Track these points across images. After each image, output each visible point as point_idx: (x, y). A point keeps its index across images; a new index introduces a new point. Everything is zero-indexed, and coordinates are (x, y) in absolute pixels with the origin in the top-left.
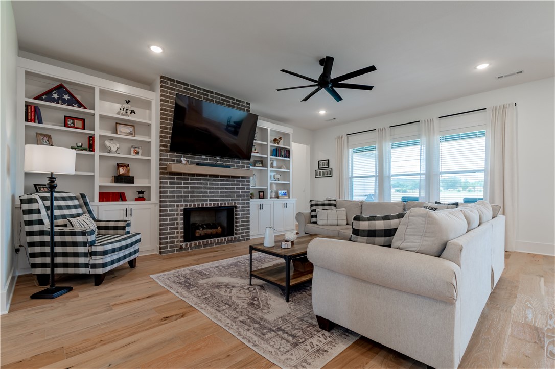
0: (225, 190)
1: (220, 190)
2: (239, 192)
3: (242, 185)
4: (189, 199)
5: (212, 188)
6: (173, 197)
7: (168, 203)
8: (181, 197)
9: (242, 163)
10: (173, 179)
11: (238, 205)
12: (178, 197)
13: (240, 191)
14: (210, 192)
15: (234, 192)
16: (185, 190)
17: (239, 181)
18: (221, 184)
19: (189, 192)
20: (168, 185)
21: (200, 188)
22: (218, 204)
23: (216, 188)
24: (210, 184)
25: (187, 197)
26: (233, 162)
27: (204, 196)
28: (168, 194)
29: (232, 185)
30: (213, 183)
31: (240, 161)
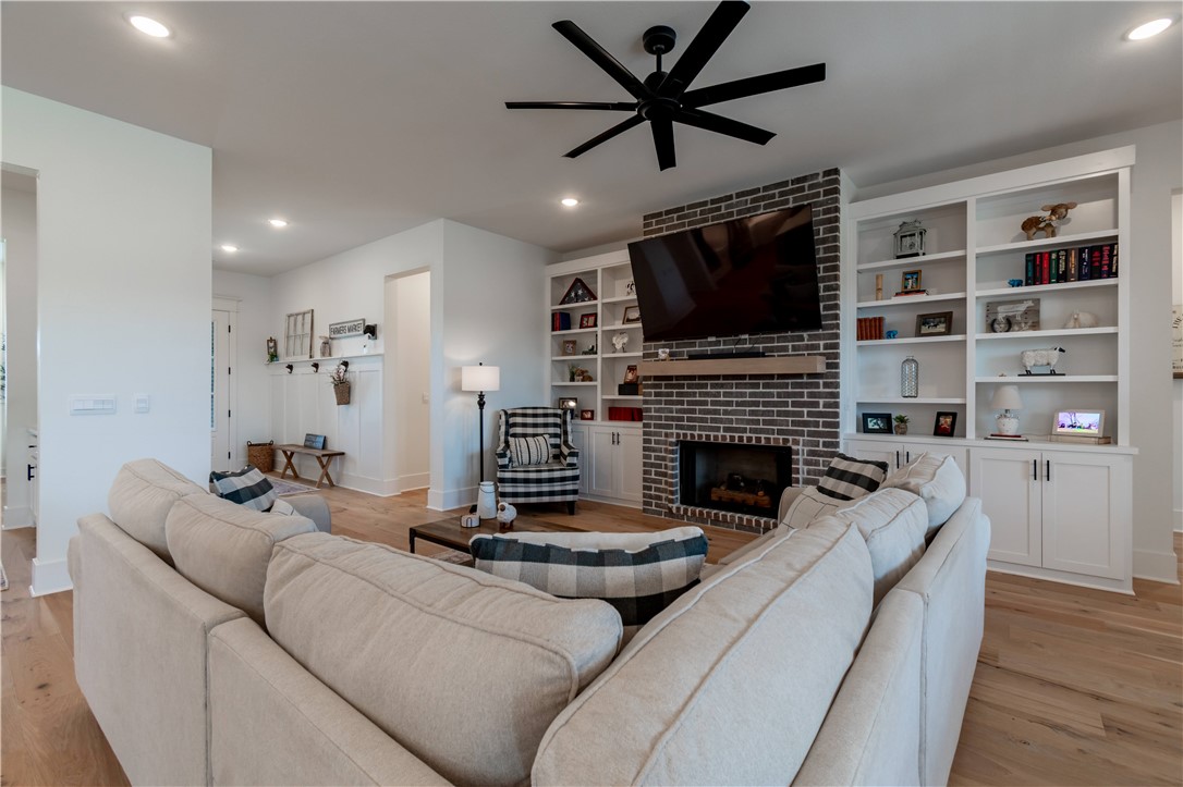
0: (761, 408)
1: (748, 409)
2: (801, 414)
3: (811, 395)
4: (686, 423)
5: (729, 404)
6: (660, 418)
7: (652, 429)
8: (673, 419)
9: (811, 338)
10: (659, 386)
11: (794, 447)
12: (667, 418)
13: (805, 410)
14: (726, 412)
15: (787, 414)
16: (679, 407)
17: (801, 385)
18: (752, 395)
19: (685, 411)
20: (653, 398)
21: (705, 403)
22: (741, 438)
23: (738, 404)
24: (726, 394)
25: (682, 419)
26: (786, 339)
27: (713, 420)
28: (653, 414)
29: (779, 395)
30: (731, 393)
31: (805, 335)
